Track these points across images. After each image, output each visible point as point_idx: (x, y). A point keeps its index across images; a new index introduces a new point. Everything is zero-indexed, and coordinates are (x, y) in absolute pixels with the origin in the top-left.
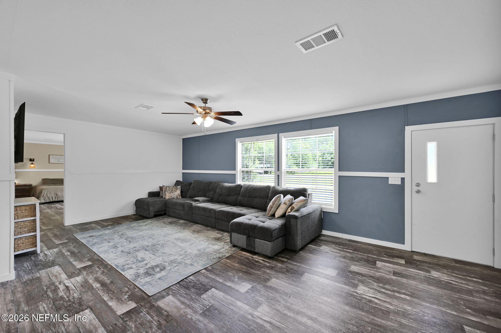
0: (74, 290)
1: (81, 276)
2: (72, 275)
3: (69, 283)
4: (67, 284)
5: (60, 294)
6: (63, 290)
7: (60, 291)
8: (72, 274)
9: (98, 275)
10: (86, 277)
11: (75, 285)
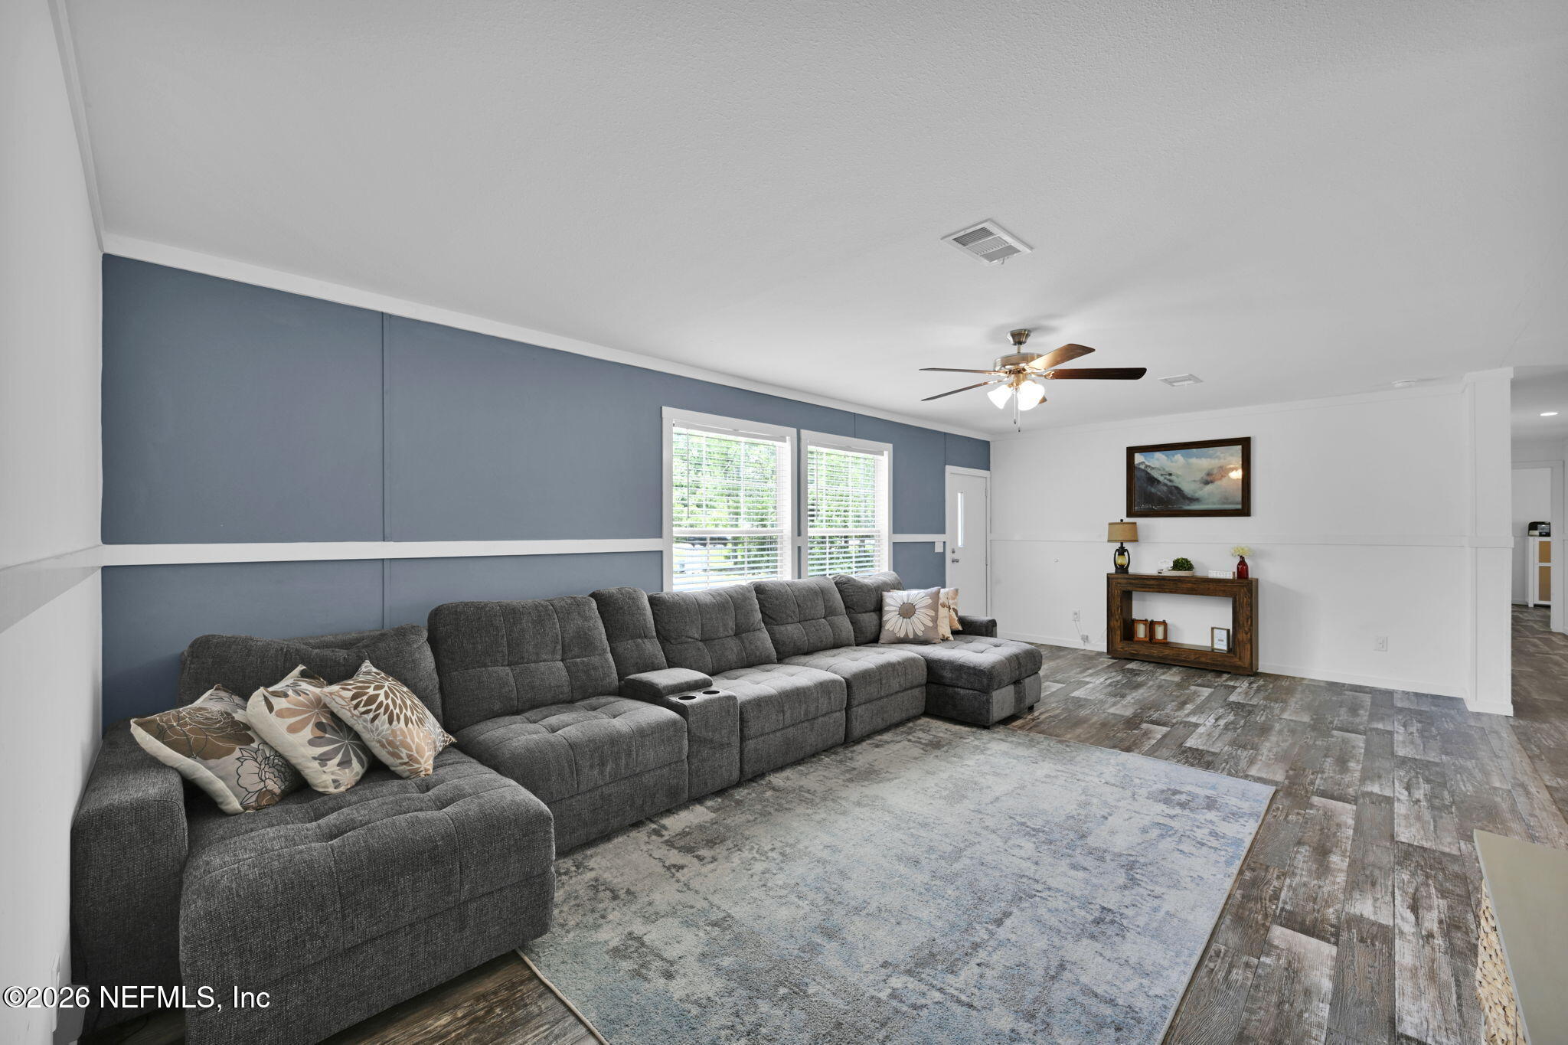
0: (1401, 889)
1: (1352, 911)
2: (1376, 936)
3: (1402, 917)
4: (1411, 917)
5: (1443, 903)
6: (1430, 908)
7: (1439, 912)
8: (1374, 938)
9: (1305, 879)
10: (1341, 896)
11: (1388, 898)
